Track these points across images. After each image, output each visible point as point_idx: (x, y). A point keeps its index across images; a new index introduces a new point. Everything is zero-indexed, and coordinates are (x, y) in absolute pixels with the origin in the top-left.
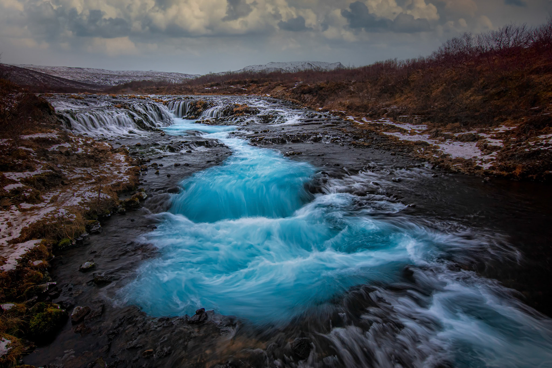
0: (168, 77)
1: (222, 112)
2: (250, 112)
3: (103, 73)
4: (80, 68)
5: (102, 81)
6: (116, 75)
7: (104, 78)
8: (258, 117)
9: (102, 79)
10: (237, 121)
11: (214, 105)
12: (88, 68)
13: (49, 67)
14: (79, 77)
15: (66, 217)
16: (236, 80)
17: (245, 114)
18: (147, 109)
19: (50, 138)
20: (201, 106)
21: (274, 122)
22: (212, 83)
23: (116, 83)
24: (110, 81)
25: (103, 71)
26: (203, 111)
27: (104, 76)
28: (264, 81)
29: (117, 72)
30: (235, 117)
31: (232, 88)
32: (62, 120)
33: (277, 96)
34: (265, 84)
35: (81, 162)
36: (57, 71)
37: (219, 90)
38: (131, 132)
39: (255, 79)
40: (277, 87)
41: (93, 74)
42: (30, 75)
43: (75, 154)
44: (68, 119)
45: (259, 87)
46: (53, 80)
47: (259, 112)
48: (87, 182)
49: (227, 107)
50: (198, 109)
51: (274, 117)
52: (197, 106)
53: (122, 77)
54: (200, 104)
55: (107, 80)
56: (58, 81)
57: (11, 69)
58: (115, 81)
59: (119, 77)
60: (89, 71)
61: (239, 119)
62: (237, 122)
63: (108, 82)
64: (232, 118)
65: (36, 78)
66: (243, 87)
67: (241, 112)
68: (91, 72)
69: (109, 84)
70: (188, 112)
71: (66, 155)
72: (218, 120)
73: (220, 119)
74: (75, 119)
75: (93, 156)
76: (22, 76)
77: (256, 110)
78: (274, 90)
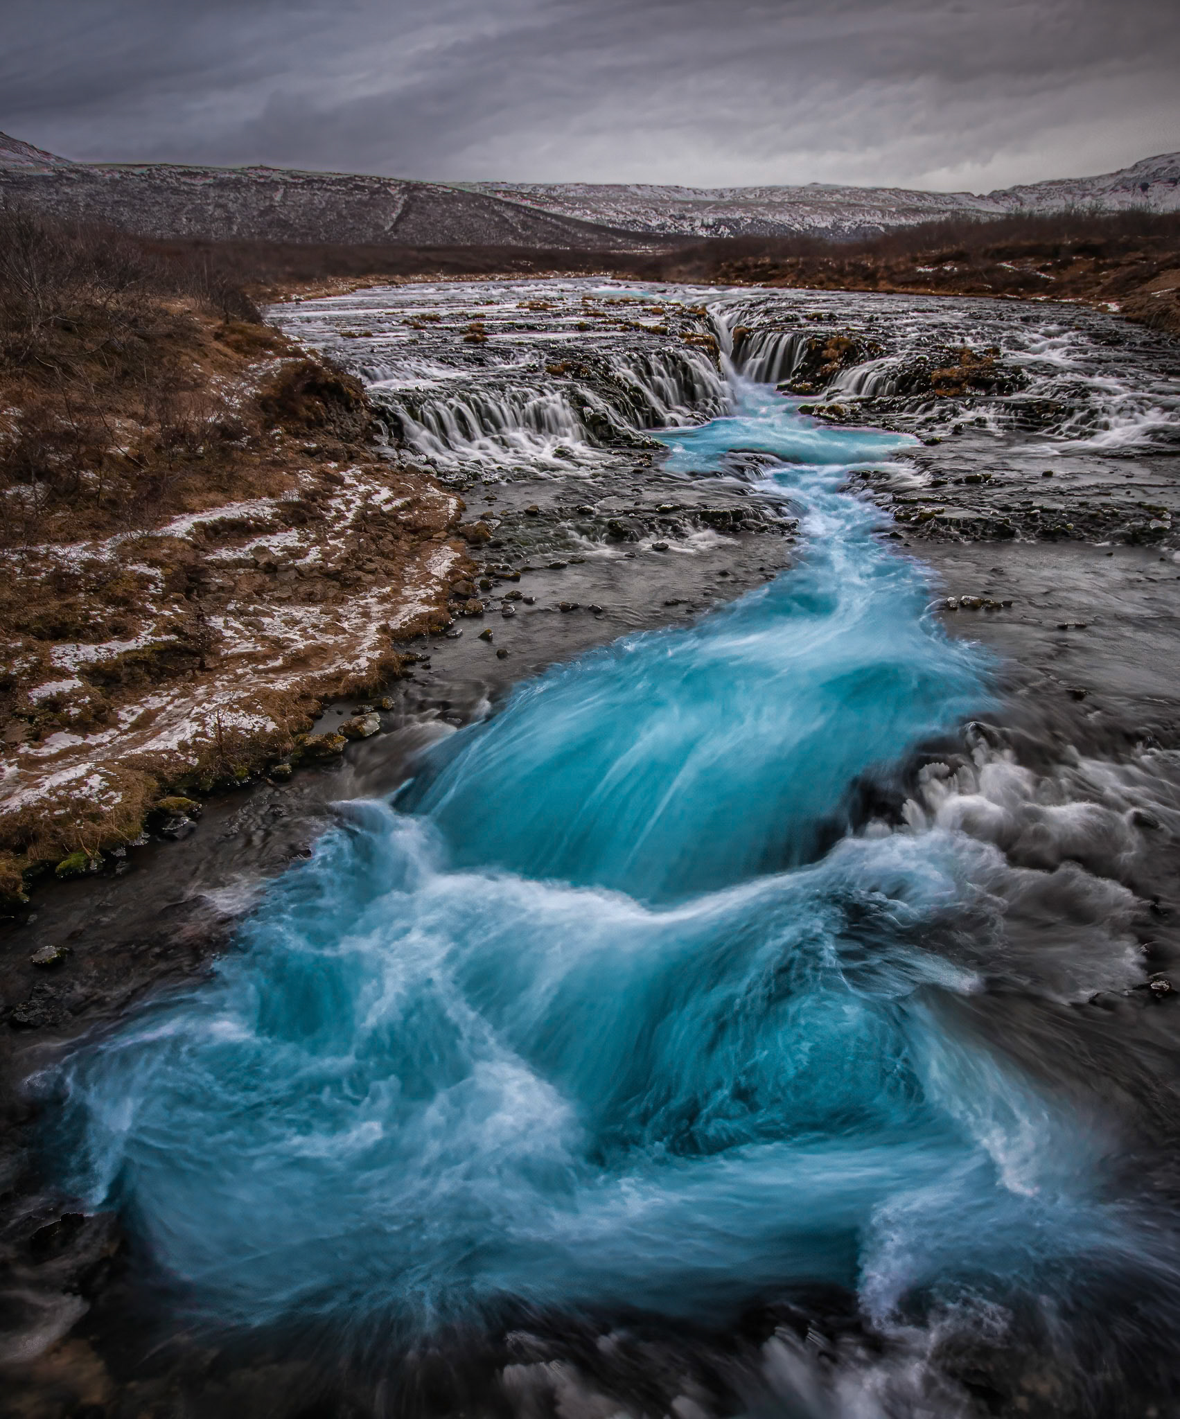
0: (863, 202)
1: (893, 378)
2: (991, 383)
3: (678, 196)
4: (619, 186)
5: (669, 222)
6: (709, 203)
7: (676, 213)
8: (1007, 406)
9: (671, 216)
10: (928, 415)
11: (882, 351)
12: (638, 186)
13: (541, 186)
14: (611, 213)
15: (94, 800)
16: (1025, 243)
17: (968, 391)
18: (649, 372)
19: (252, 518)
20: (837, 353)
21: (1058, 427)
22: (945, 250)
23: (708, 227)
24: (692, 220)
25: (678, 192)
26: (842, 367)
27: (678, 206)
28: (1128, 248)
29: (714, 192)
30: (925, 400)
31: (1002, 269)
32: (380, 423)
33: (1144, 312)
34: (1125, 260)
35: (305, 588)
36: (559, 196)
37: (960, 276)
38: (561, 453)
39: (1097, 240)
40: (1164, 274)
41: (648, 201)
42: (494, 212)
43: (292, 567)
44: (397, 418)
45: (1102, 268)
46: (546, 222)
47: (1023, 385)
48: (261, 667)
49: (917, 361)
50: (829, 361)
51: (1062, 411)
52: (824, 352)
53: (727, 207)
54: (837, 347)
55: (683, 217)
56: (557, 227)
57: (454, 200)
58: (705, 221)
59: (717, 207)
60: (639, 192)
61: (934, 412)
62: (928, 420)
63: (686, 224)
64: (918, 405)
65: (506, 221)
66: (1043, 269)
67: (958, 384)
68: (646, 193)
69: (689, 229)
70: (798, 370)
71: (266, 573)
72: (874, 406)
73: (880, 403)
74: (415, 417)
75: (339, 572)
76: (476, 216)
77: (1012, 379)
78: (1147, 287)
